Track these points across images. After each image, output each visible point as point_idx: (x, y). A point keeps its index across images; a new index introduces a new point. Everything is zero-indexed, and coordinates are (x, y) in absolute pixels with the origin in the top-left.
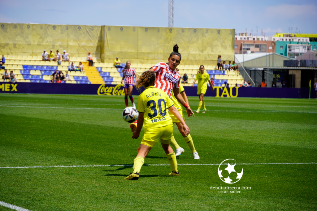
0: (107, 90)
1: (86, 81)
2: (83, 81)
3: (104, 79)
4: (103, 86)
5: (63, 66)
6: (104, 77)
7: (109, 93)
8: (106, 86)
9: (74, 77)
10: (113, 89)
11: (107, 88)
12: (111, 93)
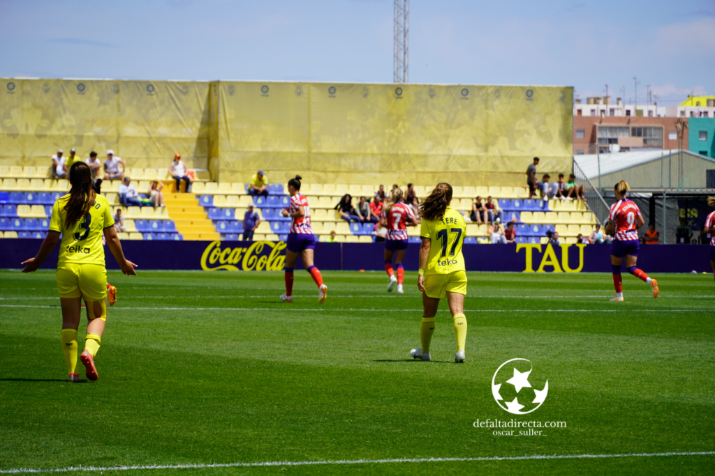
0: (227, 256)
1: (170, 233)
2: (162, 233)
3: (219, 227)
4: (215, 247)
5: (105, 194)
6: (218, 222)
7: (232, 264)
8: (224, 245)
9: (135, 220)
10: (243, 254)
11: (228, 250)
12: (239, 265)
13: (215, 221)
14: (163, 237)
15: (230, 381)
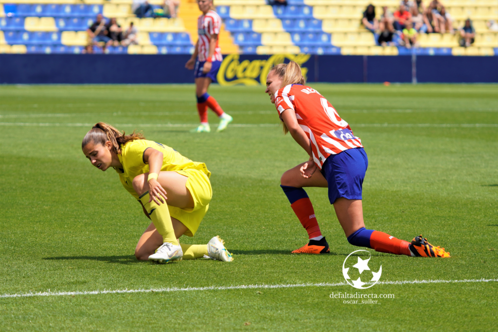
0: (245, 70)
1: (185, 46)
2: (176, 46)
3: (236, 39)
4: (232, 60)
5: (117, 5)
6: (236, 34)
7: (251, 78)
8: (242, 58)
9: (150, 34)
10: (262, 68)
11: (245, 63)
12: (258, 79)
13: (233, 33)
14: (178, 50)
15: (222, 201)
